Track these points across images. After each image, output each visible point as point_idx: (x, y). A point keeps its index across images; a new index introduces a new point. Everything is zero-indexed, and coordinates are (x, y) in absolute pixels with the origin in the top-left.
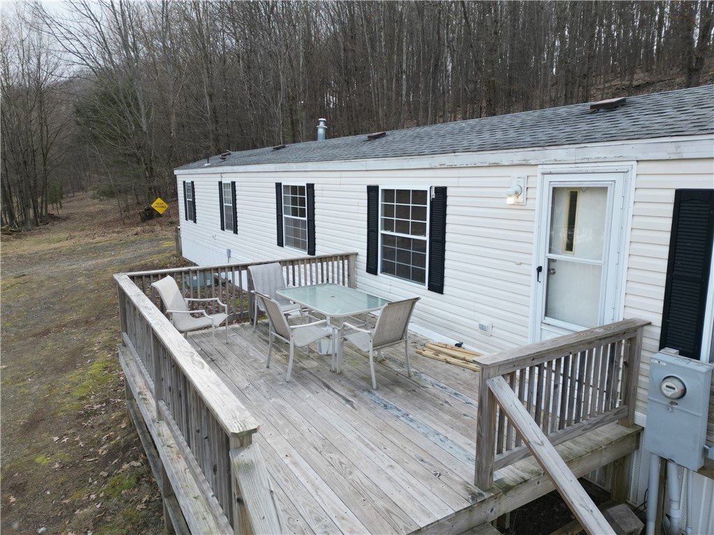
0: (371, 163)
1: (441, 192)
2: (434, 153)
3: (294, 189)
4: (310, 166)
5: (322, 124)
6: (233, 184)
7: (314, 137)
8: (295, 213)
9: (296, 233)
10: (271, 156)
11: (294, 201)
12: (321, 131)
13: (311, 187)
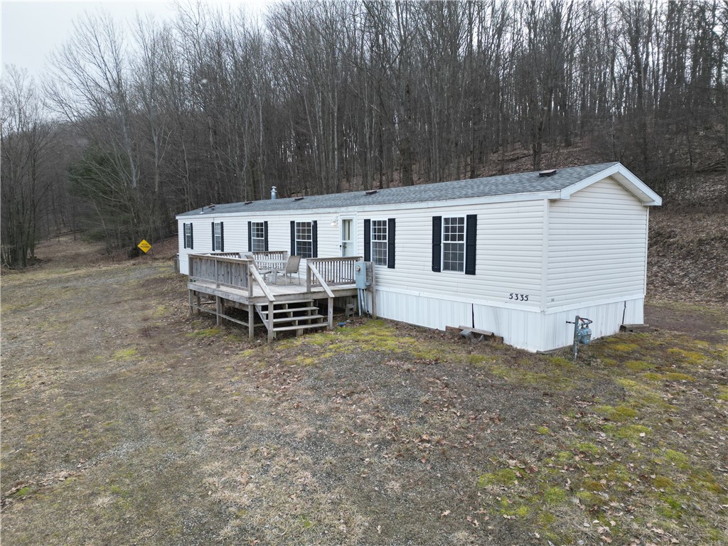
0: (292, 212)
1: (315, 222)
2: (313, 208)
3: (258, 224)
4: (266, 213)
5: (274, 190)
6: (222, 223)
7: (269, 197)
8: (258, 236)
9: (259, 246)
10: (244, 208)
11: (258, 230)
12: (273, 194)
13: (266, 223)
